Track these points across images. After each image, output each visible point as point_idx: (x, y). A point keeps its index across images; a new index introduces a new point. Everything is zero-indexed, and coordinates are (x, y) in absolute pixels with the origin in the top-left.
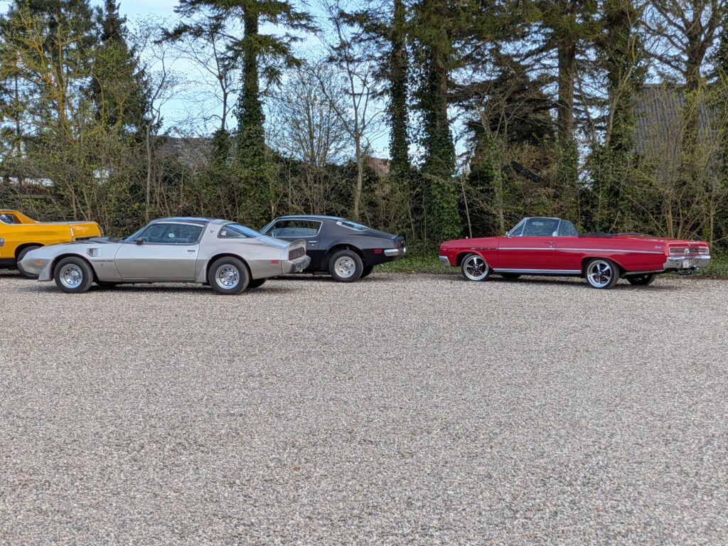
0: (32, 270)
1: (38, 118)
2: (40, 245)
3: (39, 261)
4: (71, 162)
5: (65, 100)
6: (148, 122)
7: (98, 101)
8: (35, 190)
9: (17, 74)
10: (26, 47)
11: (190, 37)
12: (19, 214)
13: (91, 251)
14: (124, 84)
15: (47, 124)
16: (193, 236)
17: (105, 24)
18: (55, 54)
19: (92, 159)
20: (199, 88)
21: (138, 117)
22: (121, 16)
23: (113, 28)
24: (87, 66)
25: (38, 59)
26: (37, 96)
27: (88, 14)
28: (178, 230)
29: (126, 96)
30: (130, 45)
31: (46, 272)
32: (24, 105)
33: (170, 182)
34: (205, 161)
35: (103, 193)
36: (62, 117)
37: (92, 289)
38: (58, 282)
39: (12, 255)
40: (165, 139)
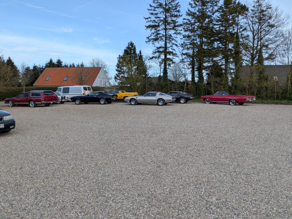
0: (126, 101)
1: (127, 74)
2: (128, 97)
3: (127, 99)
4: (133, 82)
5: (132, 70)
6: (147, 74)
7: (138, 70)
8: (127, 87)
9: (124, 66)
10: (126, 61)
11: (154, 59)
12: (124, 91)
13: (137, 98)
14: (143, 67)
15: (129, 75)
16: (154, 95)
17: (139, 57)
18: (131, 62)
19: (137, 81)
20: (156, 68)
21: (145, 73)
22: (142, 55)
23: (141, 57)
24: (136, 64)
25: (128, 63)
26: (127, 70)
27: (136, 55)
28: (152, 94)
29: (143, 70)
30: (144, 60)
31: (129, 101)
32: (125, 72)
33: (150, 85)
34: (157, 81)
35: (139, 87)
36: (132, 74)
37: (137, 105)
38: (131, 103)
39: (123, 98)
40: (150, 77)
